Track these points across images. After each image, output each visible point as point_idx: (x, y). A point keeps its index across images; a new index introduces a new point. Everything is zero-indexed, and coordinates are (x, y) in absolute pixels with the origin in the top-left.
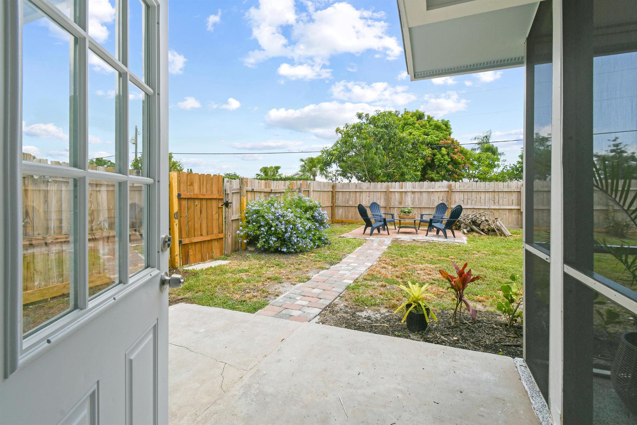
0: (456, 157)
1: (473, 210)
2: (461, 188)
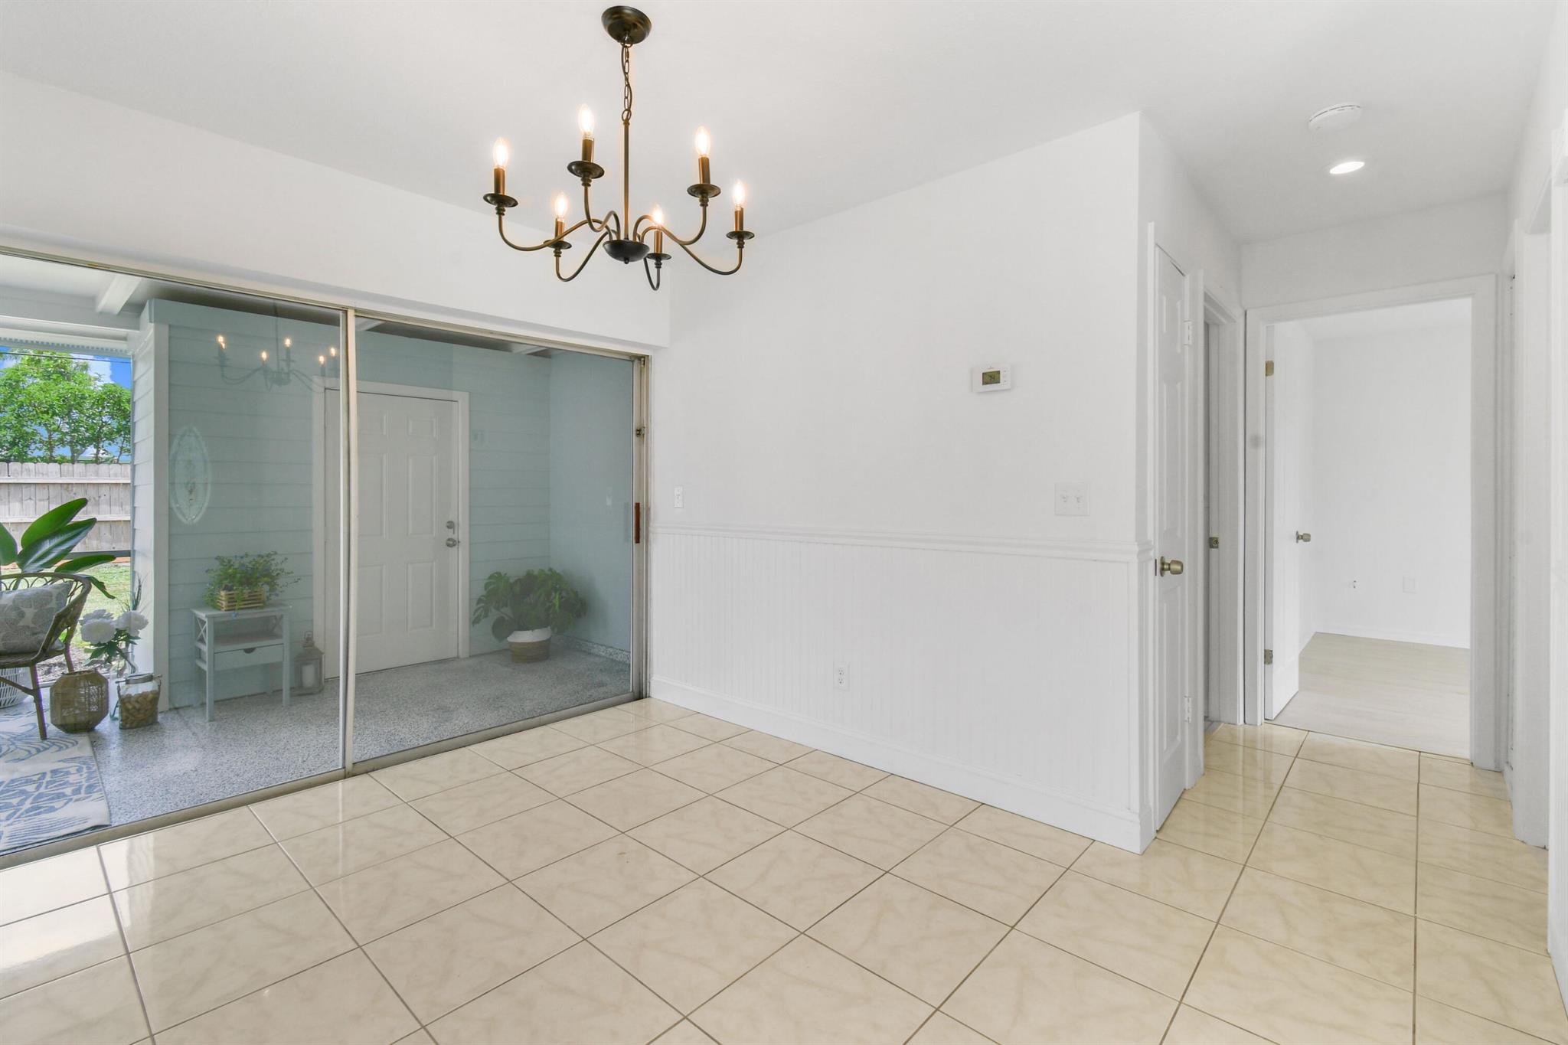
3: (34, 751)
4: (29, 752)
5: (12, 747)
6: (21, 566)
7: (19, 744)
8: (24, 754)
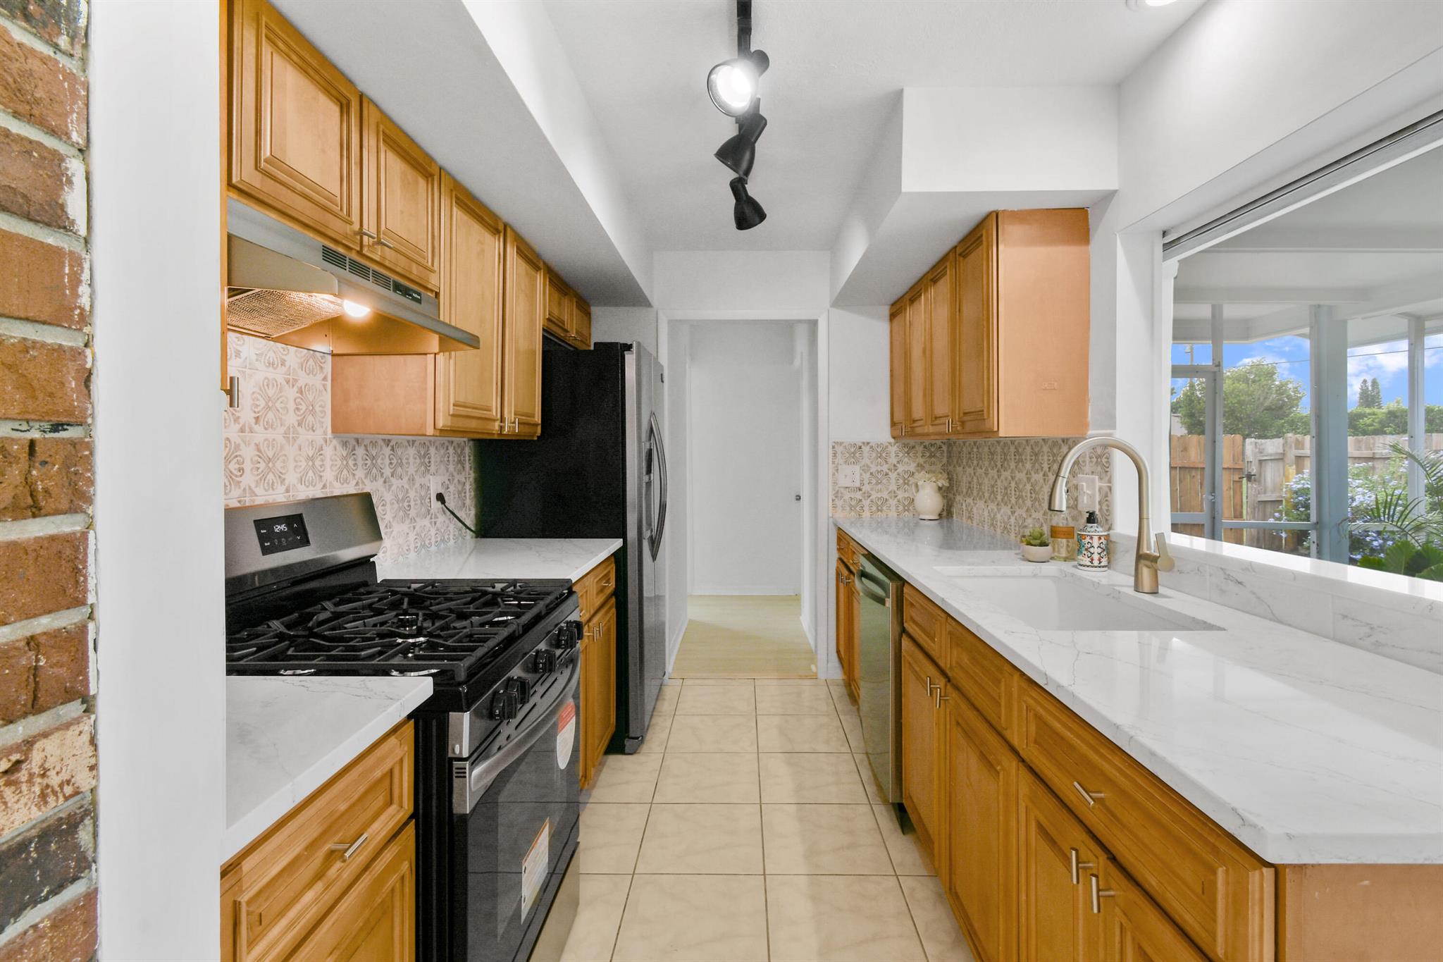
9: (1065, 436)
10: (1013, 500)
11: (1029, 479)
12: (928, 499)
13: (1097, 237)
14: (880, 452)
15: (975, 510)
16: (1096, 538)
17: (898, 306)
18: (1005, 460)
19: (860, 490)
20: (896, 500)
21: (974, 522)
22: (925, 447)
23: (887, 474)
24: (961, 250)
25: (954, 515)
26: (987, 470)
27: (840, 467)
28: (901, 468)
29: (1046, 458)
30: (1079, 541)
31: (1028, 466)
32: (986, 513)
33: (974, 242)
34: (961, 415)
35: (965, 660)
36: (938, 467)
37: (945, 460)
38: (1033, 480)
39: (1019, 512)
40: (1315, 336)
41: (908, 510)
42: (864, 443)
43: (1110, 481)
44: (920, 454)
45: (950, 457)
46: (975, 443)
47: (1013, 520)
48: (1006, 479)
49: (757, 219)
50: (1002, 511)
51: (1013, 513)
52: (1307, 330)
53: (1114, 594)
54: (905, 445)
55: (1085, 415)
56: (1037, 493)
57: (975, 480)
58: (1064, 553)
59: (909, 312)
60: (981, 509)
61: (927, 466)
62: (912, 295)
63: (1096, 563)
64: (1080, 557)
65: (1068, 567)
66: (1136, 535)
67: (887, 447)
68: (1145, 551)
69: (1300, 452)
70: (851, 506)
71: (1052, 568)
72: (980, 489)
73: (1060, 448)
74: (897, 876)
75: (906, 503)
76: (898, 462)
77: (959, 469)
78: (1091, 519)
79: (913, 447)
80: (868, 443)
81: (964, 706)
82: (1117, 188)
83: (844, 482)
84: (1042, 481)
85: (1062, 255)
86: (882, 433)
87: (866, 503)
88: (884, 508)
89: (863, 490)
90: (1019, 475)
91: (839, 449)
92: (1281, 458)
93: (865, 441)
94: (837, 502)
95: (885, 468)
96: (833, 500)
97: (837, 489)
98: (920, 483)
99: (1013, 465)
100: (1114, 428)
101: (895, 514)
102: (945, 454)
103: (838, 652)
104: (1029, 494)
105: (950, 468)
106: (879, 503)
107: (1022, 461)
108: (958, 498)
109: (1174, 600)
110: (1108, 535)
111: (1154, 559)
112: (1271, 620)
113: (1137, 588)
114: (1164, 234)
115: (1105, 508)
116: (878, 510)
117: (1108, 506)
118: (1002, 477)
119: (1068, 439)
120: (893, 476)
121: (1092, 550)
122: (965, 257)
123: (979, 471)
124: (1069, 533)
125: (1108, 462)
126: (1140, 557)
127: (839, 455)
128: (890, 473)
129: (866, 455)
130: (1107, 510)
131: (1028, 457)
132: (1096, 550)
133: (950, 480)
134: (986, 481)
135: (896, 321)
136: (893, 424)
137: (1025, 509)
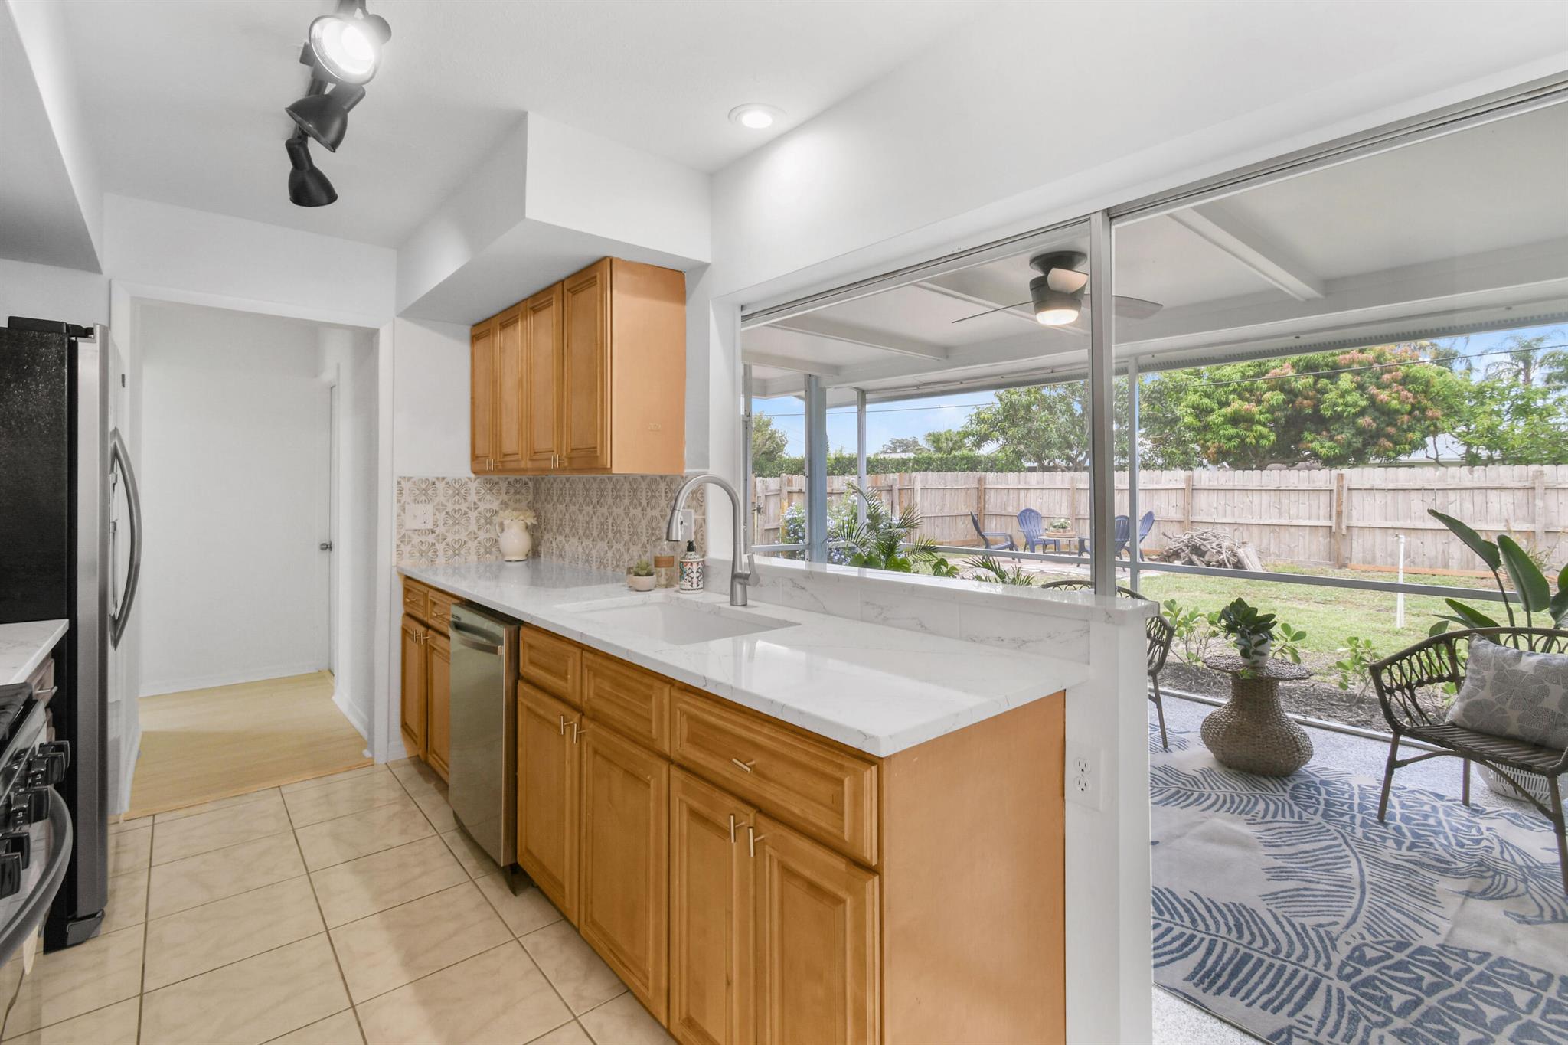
0: (1383, 395)
1: (1236, 527)
2: (1211, 483)
3: (1548, 915)
4: (1541, 909)
5: (1522, 887)
6: (1555, 615)
7: (1533, 884)
8: (1532, 911)
9: (662, 474)
10: (610, 535)
11: (627, 514)
12: (515, 539)
13: (693, 298)
14: (458, 489)
15: (567, 547)
16: (695, 564)
17: (482, 329)
18: (602, 495)
19: (433, 532)
20: (476, 542)
21: (566, 560)
22: (509, 483)
23: (466, 513)
24: (571, 286)
25: (542, 555)
26: (581, 506)
27: (407, 506)
28: (482, 507)
29: (644, 494)
30: (682, 568)
31: (626, 501)
32: (580, 549)
33: (587, 281)
34: (569, 450)
35: (607, 686)
36: (524, 503)
37: (531, 497)
38: (631, 515)
39: (616, 546)
40: (808, 399)
41: (490, 553)
42: (438, 478)
43: (704, 514)
44: (504, 491)
45: (537, 493)
46: (567, 480)
47: (610, 554)
48: (603, 515)
49: (325, 199)
50: (598, 547)
51: (610, 547)
52: (802, 393)
53: (716, 611)
54: (487, 481)
55: (682, 455)
56: (635, 527)
57: (567, 516)
58: (663, 581)
59: (499, 337)
60: (573, 546)
61: (511, 503)
62: (507, 317)
63: (695, 586)
64: (683, 582)
65: (670, 592)
66: (731, 559)
67: (466, 483)
68: (738, 571)
69: (790, 489)
70: (421, 552)
71: (658, 595)
72: (573, 526)
73: (658, 484)
74: (517, 939)
75: (488, 545)
76: (479, 500)
77: (549, 506)
78: (690, 547)
79: (497, 483)
80: (443, 479)
81: (604, 733)
82: (708, 261)
83: (411, 524)
84: (640, 516)
85: (661, 308)
86: (462, 468)
87: (440, 547)
88: (462, 552)
89: (437, 532)
90: (616, 511)
91: (405, 485)
92: (778, 494)
93: (441, 476)
94: (403, 547)
95: (464, 507)
96: (398, 546)
97: (403, 531)
98: (506, 522)
99: (610, 501)
100: (708, 467)
101: (475, 558)
102: (531, 491)
103: (405, 726)
104: (627, 529)
105: (538, 505)
106: (457, 546)
107: (620, 497)
108: (546, 536)
109: (761, 607)
110: (703, 561)
111: (746, 577)
112: (823, 613)
113: (732, 602)
114: (742, 308)
115: (699, 537)
116: (455, 555)
117: (702, 535)
118: (599, 514)
119: (666, 477)
120: (473, 515)
121: (692, 575)
122: (574, 293)
123: (572, 508)
124: (670, 562)
125: (702, 497)
126: (735, 576)
127: (406, 492)
128: (469, 512)
129: (441, 491)
130: (702, 539)
131: (627, 494)
132: (695, 575)
133: (538, 517)
134: (580, 517)
135: (480, 344)
136: (475, 457)
137: (623, 543)
